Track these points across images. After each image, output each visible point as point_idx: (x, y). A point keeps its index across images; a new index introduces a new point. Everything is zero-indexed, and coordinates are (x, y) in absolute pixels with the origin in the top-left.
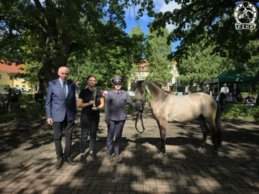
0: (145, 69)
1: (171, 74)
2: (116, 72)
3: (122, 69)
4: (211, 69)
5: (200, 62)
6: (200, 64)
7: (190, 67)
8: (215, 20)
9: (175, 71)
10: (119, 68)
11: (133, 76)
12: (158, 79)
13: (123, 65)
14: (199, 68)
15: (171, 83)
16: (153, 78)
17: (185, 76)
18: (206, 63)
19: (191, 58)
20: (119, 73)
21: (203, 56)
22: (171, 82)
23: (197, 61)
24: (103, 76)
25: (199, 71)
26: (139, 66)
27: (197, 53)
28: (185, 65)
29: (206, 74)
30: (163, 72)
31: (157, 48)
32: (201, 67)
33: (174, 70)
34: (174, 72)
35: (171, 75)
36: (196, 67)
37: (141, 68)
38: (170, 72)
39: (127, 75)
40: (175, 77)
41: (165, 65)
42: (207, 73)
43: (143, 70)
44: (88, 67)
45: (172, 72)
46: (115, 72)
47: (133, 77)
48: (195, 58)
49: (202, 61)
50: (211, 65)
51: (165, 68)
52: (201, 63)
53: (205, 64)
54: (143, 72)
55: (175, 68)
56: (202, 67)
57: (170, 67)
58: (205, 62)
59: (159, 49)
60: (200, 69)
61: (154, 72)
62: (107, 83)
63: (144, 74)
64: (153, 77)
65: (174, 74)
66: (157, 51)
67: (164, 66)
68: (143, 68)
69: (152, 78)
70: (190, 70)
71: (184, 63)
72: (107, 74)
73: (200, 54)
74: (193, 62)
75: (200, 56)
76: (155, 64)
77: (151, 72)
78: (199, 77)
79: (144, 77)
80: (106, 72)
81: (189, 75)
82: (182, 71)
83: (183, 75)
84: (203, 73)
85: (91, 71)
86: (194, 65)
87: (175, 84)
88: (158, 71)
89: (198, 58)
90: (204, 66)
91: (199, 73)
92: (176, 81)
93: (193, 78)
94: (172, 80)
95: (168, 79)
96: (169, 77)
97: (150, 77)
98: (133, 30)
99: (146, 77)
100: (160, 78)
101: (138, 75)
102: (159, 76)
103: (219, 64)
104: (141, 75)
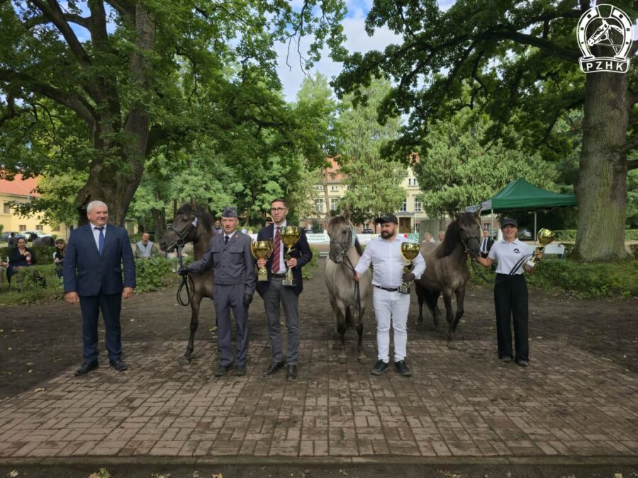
0: (339, 178)
1: (402, 188)
2: (267, 189)
3: (282, 180)
4: (499, 176)
5: (469, 159)
6: (471, 164)
7: (447, 171)
8: (488, 63)
9: (412, 181)
10: (274, 179)
11: (308, 196)
12: (370, 202)
13: (283, 171)
14: (469, 172)
15: (403, 211)
16: (359, 199)
17: (435, 194)
18: (484, 161)
19: (449, 148)
20: (274, 191)
21: (478, 145)
22: (405, 209)
23: (463, 157)
24: (235, 198)
25: (470, 181)
26: (324, 172)
27: (463, 136)
28: (435, 167)
29: (485, 188)
30: (382, 184)
31: (364, 125)
32: (473, 170)
33: (410, 180)
34: (410, 184)
35: (403, 191)
36: (460, 170)
37: (329, 177)
38: (400, 186)
39: (294, 193)
40: (413, 195)
41: (385, 169)
42: (488, 184)
43: (334, 181)
44: (197, 178)
45: (404, 184)
46: (265, 188)
47: (308, 198)
48: (458, 149)
49: (475, 157)
50: (498, 165)
51: (388, 175)
52: (472, 162)
53: (484, 164)
54: (335, 186)
55: (411, 175)
56: (476, 171)
58: (482, 159)
59: (370, 131)
60: (471, 175)
61: (361, 185)
62: (245, 216)
63: (337, 191)
64: (359, 197)
65: (409, 188)
66: (364, 134)
67: (384, 171)
69: (356, 199)
70: (446, 178)
71: (432, 161)
72: (245, 192)
73: (471, 139)
74: (455, 160)
75: (469, 144)
76: (362, 166)
77: (353, 185)
78: (470, 195)
79: (338, 197)
80: (243, 188)
81: (445, 190)
82: (428, 182)
83: (431, 191)
84: (479, 186)
85: (204, 187)
86: (457, 166)
87: (413, 214)
88: (370, 182)
89: (465, 148)
90: (479, 169)
91: (468, 187)
92: (416, 205)
93: (456, 197)
94: (407, 203)
95: (396, 202)
96: (398, 197)
97: (352, 199)
98: (306, 85)
99: (341, 197)
100: (376, 199)
101: (323, 194)
102: (374, 194)
103: (517, 161)
104: (330, 194)
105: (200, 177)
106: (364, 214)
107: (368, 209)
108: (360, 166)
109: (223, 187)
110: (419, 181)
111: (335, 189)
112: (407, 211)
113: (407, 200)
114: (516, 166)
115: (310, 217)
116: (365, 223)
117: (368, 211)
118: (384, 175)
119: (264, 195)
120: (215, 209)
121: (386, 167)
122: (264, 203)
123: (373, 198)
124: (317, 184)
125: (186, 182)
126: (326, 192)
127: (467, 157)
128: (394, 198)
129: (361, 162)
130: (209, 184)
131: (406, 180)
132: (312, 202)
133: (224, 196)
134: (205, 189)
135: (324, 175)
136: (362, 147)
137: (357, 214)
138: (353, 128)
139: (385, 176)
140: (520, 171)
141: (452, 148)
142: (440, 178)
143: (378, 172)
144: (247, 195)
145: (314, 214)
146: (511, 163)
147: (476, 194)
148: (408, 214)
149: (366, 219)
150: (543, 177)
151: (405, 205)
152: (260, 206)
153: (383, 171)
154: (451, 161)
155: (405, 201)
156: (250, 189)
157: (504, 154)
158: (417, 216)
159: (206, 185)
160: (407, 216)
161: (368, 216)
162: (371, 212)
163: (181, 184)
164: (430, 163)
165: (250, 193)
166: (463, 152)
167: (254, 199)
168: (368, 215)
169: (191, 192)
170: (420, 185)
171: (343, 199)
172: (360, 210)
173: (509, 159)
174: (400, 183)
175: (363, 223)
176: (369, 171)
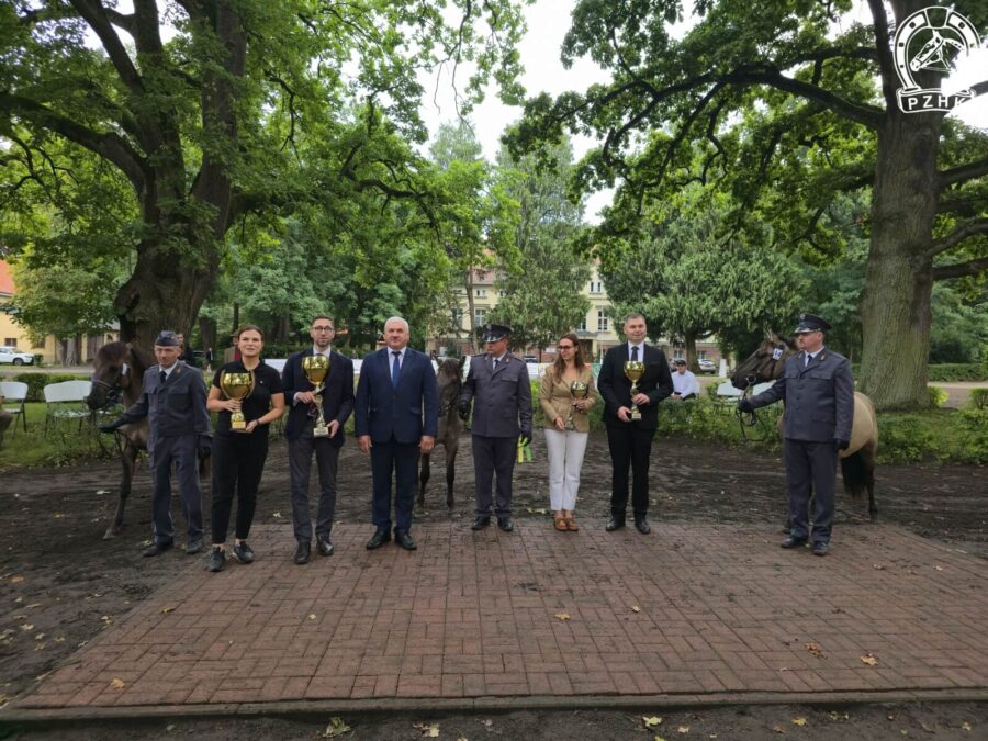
0: (491, 278)
1: (583, 296)
2: (380, 292)
4: (723, 284)
5: (683, 256)
6: (685, 265)
7: (649, 274)
8: (726, 119)
9: (596, 286)
11: (444, 303)
12: (536, 316)
13: (406, 267)
14: (681, 276)
15: (582, 330)
16: (520, 311)
17: (631, 307)
18: (703, 261)
19: (653, 240)
20: (391, 296)
21: (695, 237)
22: (584, 327)
23: (674, 253)
24: (333, 304)
25: (682, 289)
26: (468, 268)
27: (674, 223)
28: (632, 266)
29: (704, 300)
30: (554, 290)
32: (687, 273)
33: (592, 284)
34: (592, 290)
35: (585, 302)
36: (668, 272)
37: (475, 277)
38: (581, 293)
40: (597, 307)
41: (560, 268)
42: (709, 295)
43: (483, 282)
44: (275, 272)
45: (585, 291)
46: (376, 290)
47: (444, 307)
48: (666, 241)
49: (690, 255)
50: (724, 267)
51: (563, 277)
52: (686, 262)
53: (703, 265)
54: (482, 290)
55: (595, 277)
56: (691, 275)
57: (581, 272)
58: (701, 257)
59: (538, 209)
60: (685, 280)
61: (523, 289)
62: (346, 332)
63: (485, 298)
64: (520, 309)
65: (592, 297)
66: (531, 213)
67: (557, 271)
68: (481, 274)
69: (514, 311)
70: (647, 284)
72: (347, 296)
74: (661, 257)
75: (682, 234)
76: (526, 262)
77: (512, 289)
78: (682, 309)
79: (488, 307)
80: (344, 289)
81: (646, 301)
82: (622, 290)
83: (624, 303)
84: (695, 298)
85: (286, 286)
86: (663, 265)
87: (596, 334)
88: (536, 286)
89: (677, 241)
90: (696, 271)
91: (680, 297)
92: (600, 321)
93: (661, 313)
94: (588, 318)
95: (574, 317)
96: (577, 310)
97: (509, 310)
98: (442, 135)
99: (493, 307)
100: (546, 312)
101: (465, 301)
102: (541, 304)
103: (751, 263)
104: (476, 301)
105: (280, 271)
106: (526, 333)
107: (531, 326)
109: (314, 287)
110: (606, 287)
111: (482, 294)
112: (588, 329)
113: (588, 315)
114: (748, 270)
115: (444, 336)
116: (527, 346)
117: (532, 329)
118: (558, 276)
119: (376, 300)
120: (301, 320)
121: (561, 265)
122: (375, 312)
123: (540, 311)
124: (458, 285)
125: (257, 278)
126: (470, 298)
127: (679, 254)
128: (571, 311)
130: (293, 283)
131: (588, 284)
132: (449, 313)
133: (314, 300)
134: (288, 290)
135: (468, 273)
136: (526, 232)
139: (559, 278)
140: (754, 278)
141: (656, 241)
142: (640, 284)
143: (548, 272)
144: (350, 299)
145: (451, 331)
146: (742, 265)
147: (690, 309)
148: (589, 334)
149: (529, 341)
150: (786, 288)
151: (585, 321)
152: (370, 316)
154: (654, 260)
156: (354, 290)
157: (733, 251)
158: (602, 338)
159: (289, 282)
160: (588, 338)
161: (532, 338)
162: (535, 330)
163: (250, 282)
164: (626, 261)
165: (355, 297)
166: (672, 247)
167: (362, 306)
168: (531, 335)
169: (265, 295)
170: (608, 293)
171: (495, 310)
172: (520, 327)
173: (739, 259)
174: (581, 289)
175: (524, 348)
176: (536, 269)
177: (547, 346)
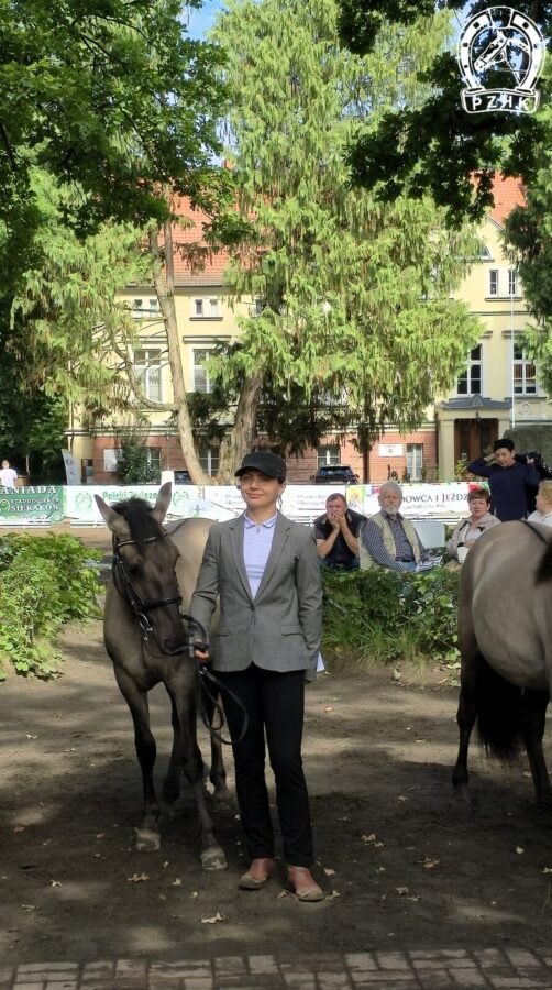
9: (503, 280)
11: (98, 335)
12: (339, 361)
15: (469, 394)
16: (296, 352)
22: (476, 387)
26: (161, 242)
31: (311, 63)
33: (494, 275)
34: (494, 288)
35: (463, 319)
37: (180, 263)
38: (454, 295)
41: (396, 232)
43: (202, 278)
45: (472, 290)
47: (97, 346)
51: (404, 255)
54: (206, 300)
59: (335, 82)
61: (305, 298)
66: (314, 94)
67: (389, 241)
68: (195, 254)
69: (283, 349)
76: (306, 222)
77: (273, 298)
87: (506, 405)
88: (335, 281)
92: (517, 371)
94: (485, 362)
97: (268, 350)
100: (362, 349)
101: (159, 328)
102: (351, 330)
104: (185, 327)
106: (316, 406)
108: (296, 220)
111: (208, 310)
112: (485, 392)
113: (484, 352)
115: (107, 421)
116: (326, 441)
118: (393, 253)
121: (399, 225)
123: (348, 347)
124: (131, 289)
126: (169, 321)
128: (427, 344)
129: (302, 202)
131: (480, 273)
136: (309, 147)
137: (294, 405)
138: (268, 71)
139: (396, 260)
145: (124, 405)
148: (489, 404)
149: (326, 425)
151: (476, 371)
153: (387, 240)
155: (476, 354)
160: (485, 415)
161: (337, 417)
170: (530, 295)
171: (238, 347)
172: (297, 391)
174: (455, 287)
175: (315, 444)
176: (334, 240)
177: (376, 438)
